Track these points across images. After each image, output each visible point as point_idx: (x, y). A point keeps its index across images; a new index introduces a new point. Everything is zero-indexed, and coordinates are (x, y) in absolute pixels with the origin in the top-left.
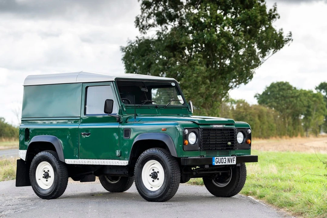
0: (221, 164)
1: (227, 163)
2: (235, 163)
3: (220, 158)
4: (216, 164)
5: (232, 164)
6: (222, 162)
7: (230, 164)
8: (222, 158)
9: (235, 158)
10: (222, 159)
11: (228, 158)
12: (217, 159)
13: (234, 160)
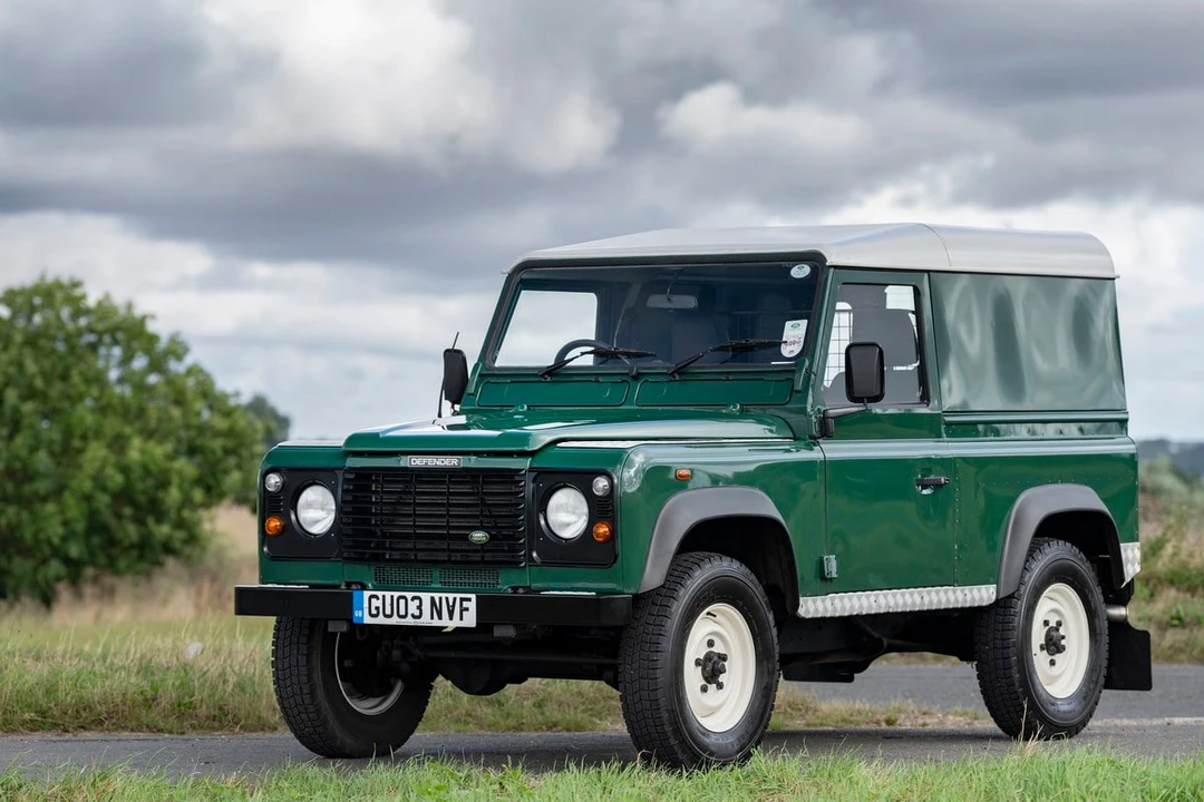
0: (395, 621)
1: (426, 621)
2: (470, 620)
3: (388, 594)
4: (368, 620)
5: (456, 622)
6: (402, 612)
7: (445, 622)
8: (399, 598)
9: (469, 600)
10: (402, 602)
11: (433, 599)
12: (373, 600)
13: (467, 609)
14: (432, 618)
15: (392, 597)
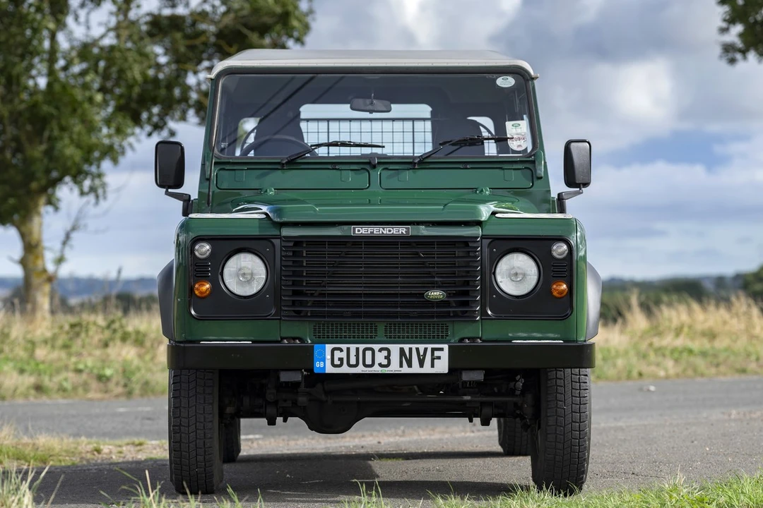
0: (360, 369)
1: (394, 368)
2: (442, 366)
3: (353, 347)
4: (330, 369)
5: (427, 369)
6: (369, 361)
7: (416, 369)
8: (365, 350)
10: (369, 354)
11: (402, 350)
12: (336, 352)
13: (439, 358)
14: (401, 366)
15: (357, 349)
